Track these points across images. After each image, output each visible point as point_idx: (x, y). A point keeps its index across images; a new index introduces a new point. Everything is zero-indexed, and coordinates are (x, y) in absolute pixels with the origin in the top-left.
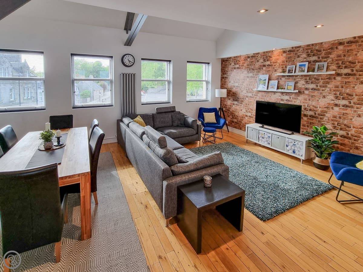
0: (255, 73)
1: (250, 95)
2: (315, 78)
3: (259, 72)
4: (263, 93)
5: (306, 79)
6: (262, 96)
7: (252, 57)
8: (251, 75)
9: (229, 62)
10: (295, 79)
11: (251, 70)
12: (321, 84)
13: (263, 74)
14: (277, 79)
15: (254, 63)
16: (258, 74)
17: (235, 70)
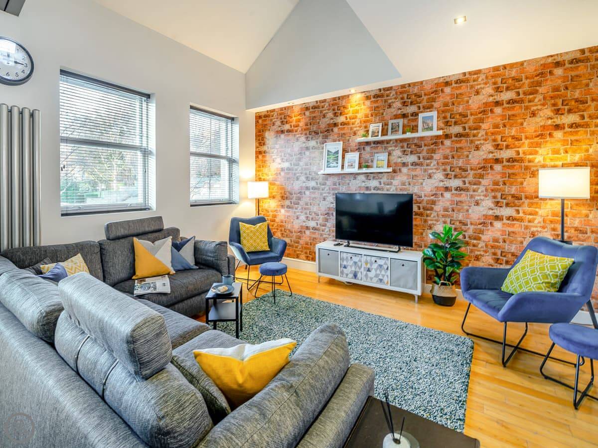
0: (320, 139)
1: (312, 184)
2: (416, 145)
3: (326, 137)
4: (336, 179)
5: (402, 147)
6: (335, 184)
7: (314, 107)
8: (312, 143)
9: (271, 120)
10: (386, 148)
11: (313, 134)
12: (424, 154)
13: (334, 141)
14: (359, 149)
15: (318, 121)
16: (326, 142)
17: (282, 136)
